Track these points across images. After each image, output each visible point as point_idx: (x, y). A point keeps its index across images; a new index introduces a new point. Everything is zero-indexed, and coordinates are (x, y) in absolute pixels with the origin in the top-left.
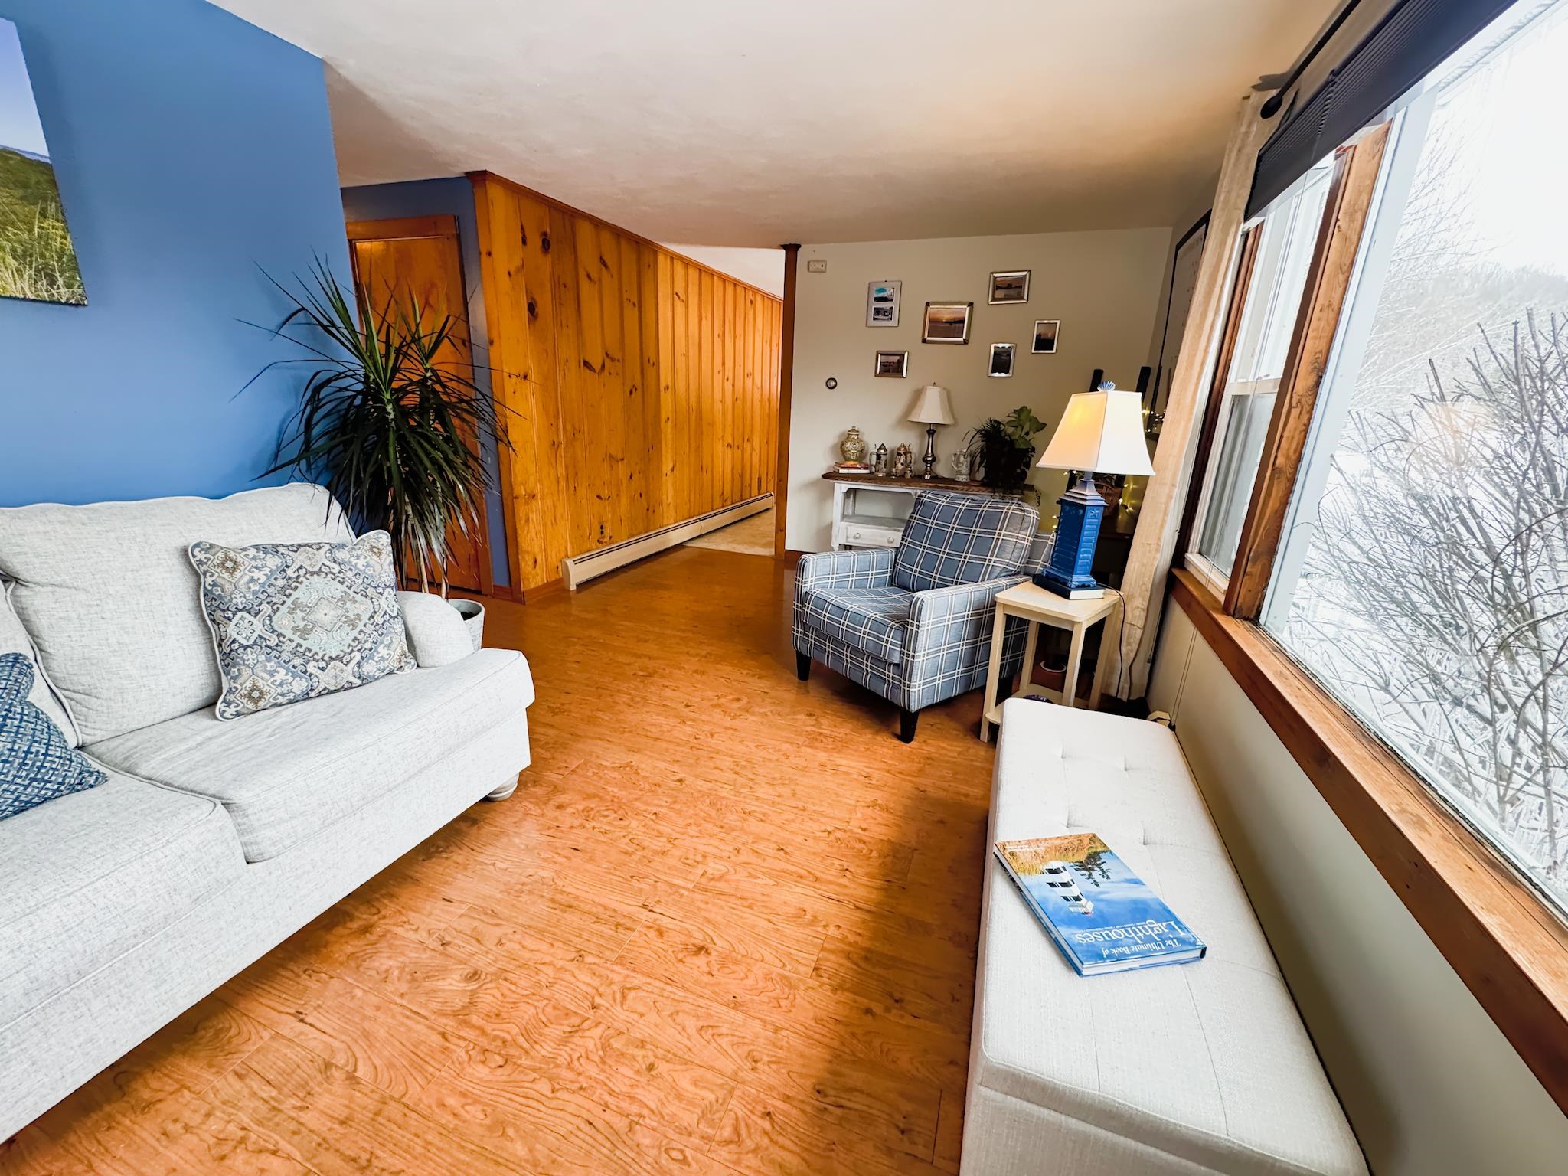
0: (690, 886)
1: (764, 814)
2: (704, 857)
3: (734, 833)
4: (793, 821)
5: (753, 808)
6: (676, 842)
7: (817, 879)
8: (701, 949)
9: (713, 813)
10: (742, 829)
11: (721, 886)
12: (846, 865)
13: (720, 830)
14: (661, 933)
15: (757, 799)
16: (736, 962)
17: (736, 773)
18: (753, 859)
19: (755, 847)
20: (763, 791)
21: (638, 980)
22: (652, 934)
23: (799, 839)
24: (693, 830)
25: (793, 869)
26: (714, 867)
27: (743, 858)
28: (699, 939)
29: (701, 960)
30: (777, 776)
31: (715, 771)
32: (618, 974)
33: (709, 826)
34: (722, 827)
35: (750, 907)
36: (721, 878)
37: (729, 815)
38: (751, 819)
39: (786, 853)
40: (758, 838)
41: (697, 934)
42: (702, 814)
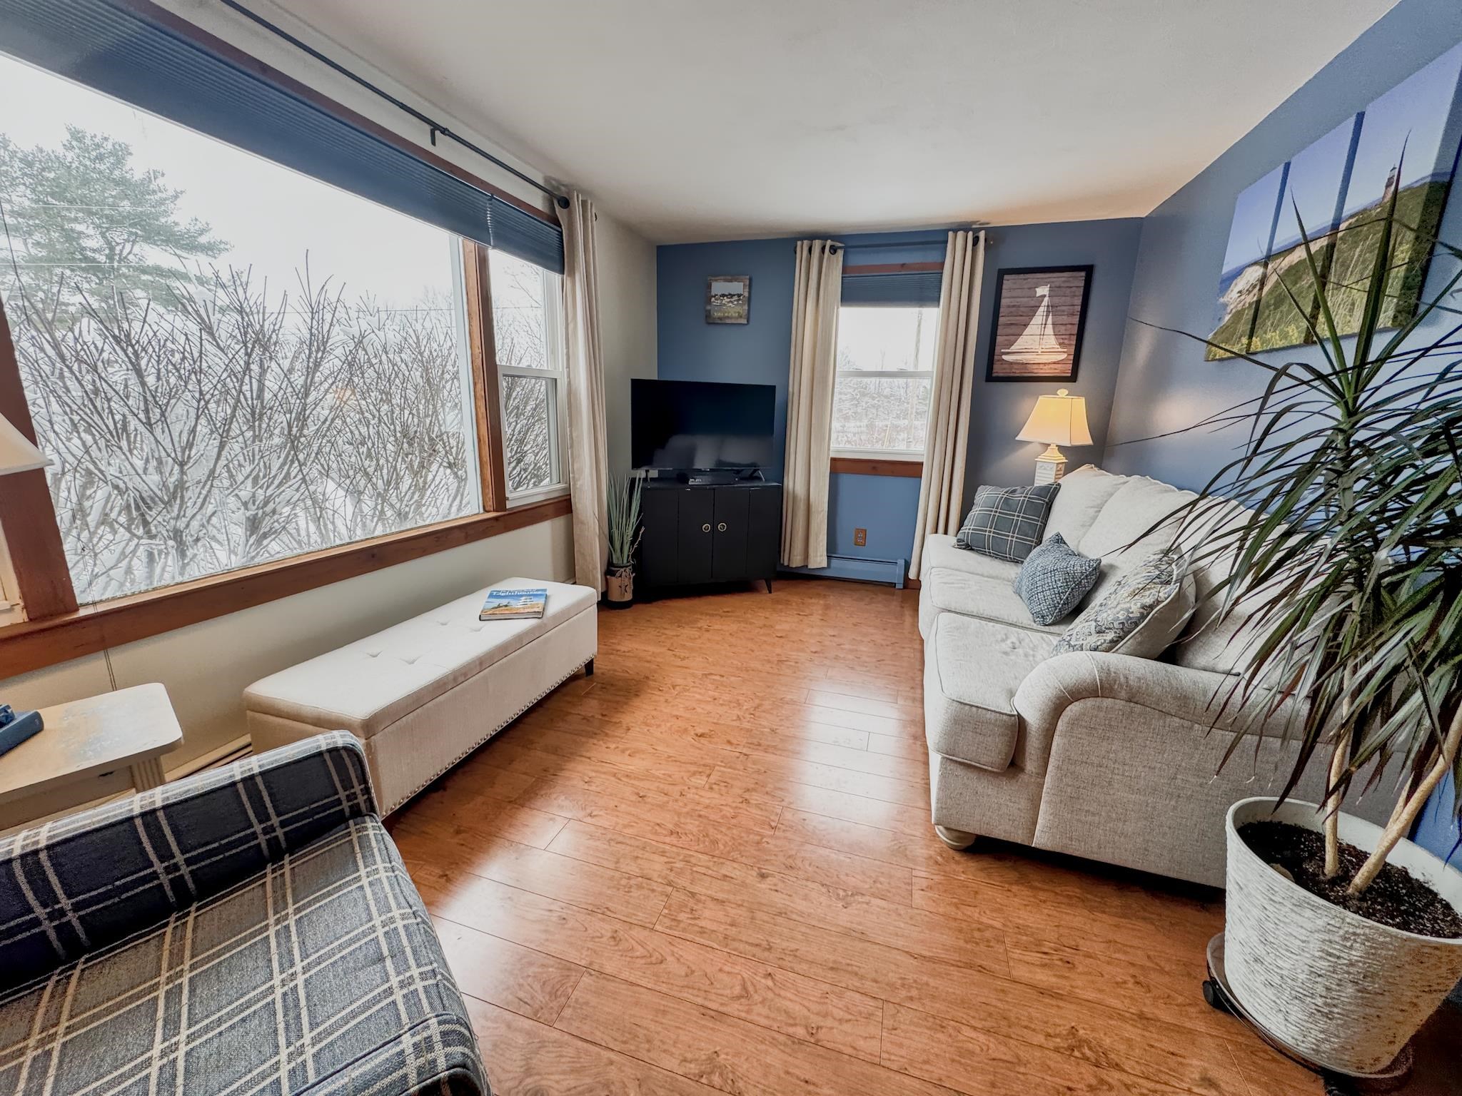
0: (717, 768)
1: (656, 833)
2: (711, 788)
3: (685, 810)
4: (625, 826)
5: (668, 840)
6: (741, 800)
7: (614, 775)
8: (702, 735)
9: (711, 831)
10: (679, 814)
11: (693, 768)
12: (586, 786)
13: (702, 813)
14: (729, 742)
15: (663, 853)
16: (678, 731)
17: (693, 894)
18: (667, 788)
19: (666, 799)
20: (656, 866)
21: (735, 723)
22: (734, 741)
23: (623, 807)
24: (728, 811)
25: (632, 782)
26: (701, 781)
27: (678, 788)
28: (702, 740)
29: (700, 731)
30: (635, 893)
31: (721, 896)
32: (746, 725)
33: (712, 817)
34: (700, 816)
35: (670, 757)
36: (694, 774)
37: (695, 830)
38: (671, 826)
39: (638, 794)
40: (662, 807)
41: (706, 743)
42: (723, 830)
